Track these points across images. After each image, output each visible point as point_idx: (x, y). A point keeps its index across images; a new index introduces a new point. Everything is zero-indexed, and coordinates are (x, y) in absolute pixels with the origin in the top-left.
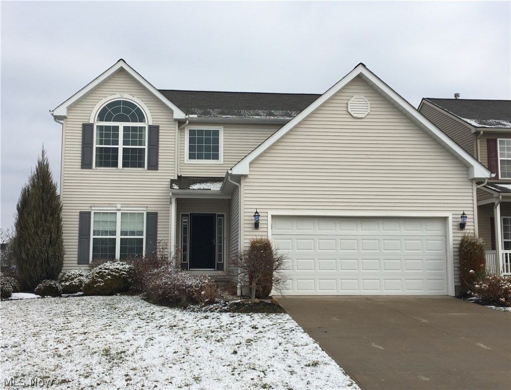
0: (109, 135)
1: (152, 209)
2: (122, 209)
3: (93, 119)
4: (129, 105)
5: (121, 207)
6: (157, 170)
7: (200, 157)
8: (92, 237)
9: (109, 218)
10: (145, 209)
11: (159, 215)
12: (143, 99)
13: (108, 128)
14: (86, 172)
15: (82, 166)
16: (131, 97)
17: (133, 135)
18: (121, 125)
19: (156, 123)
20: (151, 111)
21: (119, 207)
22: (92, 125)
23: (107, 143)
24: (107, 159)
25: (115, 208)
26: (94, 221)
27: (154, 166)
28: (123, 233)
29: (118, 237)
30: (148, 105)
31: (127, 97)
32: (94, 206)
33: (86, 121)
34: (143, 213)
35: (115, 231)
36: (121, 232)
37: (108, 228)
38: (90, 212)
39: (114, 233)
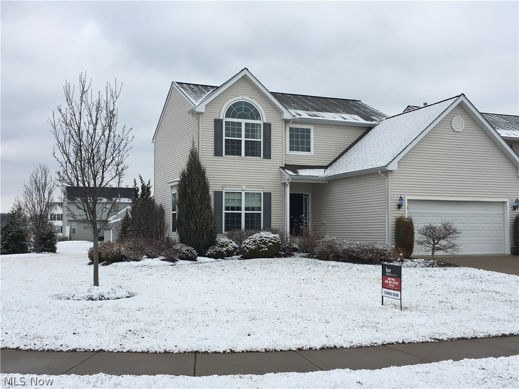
0: (235, 129)
1: (267, 190)
2: (247, 189)
3: (222, 116)
4: (249, 106)
5: (246, 188)
6: (270, 158)
7: (297, 150)
8: (224, 211)
9: (237, 197)
10: (262, 190)
11: (272, 194)
12: (259, 102)
13: (233, 123)
14: (218, 158)
15: (215, 154)
16: (250, 99)
17: (251, 130)
18: (243, 121)
19: (269, 122)
20: (266, 111)
21: (244, 188)
22: (222, 120)
23: (233, 136)
24: (233, 149)
25: (241, 189)
26: (225, 199)
27: (268, 156)
28: (246, 209)
29: (243, 212)
30: (263, 106)
31: (247, 99)
32: (225, 187)
33: (217, 117)
34: (261, 193)
35: (241, 207)
36: (245, 208)
37: (236, 205)
38: (222, 192)
39: (239, 208)
